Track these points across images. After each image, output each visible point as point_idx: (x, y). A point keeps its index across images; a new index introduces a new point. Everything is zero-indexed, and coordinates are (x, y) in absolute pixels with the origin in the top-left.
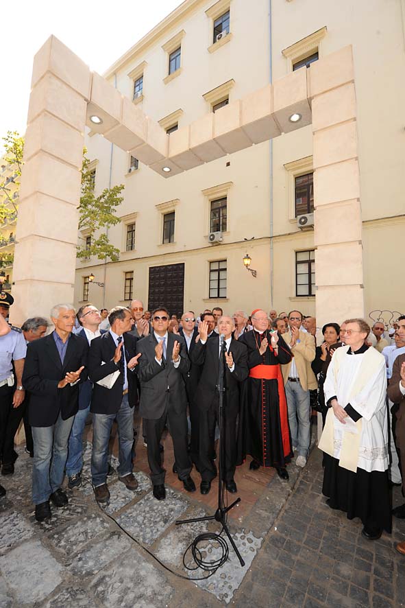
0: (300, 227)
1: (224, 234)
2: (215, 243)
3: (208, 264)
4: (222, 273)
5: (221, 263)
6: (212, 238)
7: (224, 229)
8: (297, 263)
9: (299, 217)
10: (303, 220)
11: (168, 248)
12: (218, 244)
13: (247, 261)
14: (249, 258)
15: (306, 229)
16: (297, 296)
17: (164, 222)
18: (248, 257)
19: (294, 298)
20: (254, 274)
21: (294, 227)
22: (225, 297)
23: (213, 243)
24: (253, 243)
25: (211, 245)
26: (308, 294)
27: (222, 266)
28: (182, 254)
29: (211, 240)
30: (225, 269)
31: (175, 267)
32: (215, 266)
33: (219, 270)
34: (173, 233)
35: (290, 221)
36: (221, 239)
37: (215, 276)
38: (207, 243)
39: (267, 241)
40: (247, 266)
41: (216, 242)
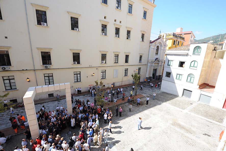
1: (10, 67)
8: (45, 77)
10: (46, 67)
22: (16, 89)
30: (13, 79)
39: (33, 71)
41: (7, 70)
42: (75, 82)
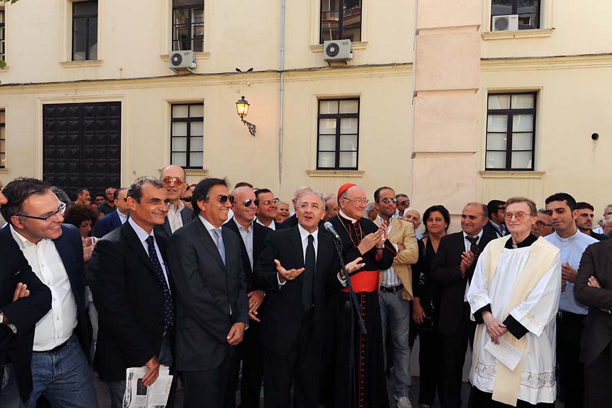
0: (328, 61)
1: (199, 56)
2: (182, 72)
3: (167, 108)
4: (194, 126)
5: (192, 108)
6: (176, 60)
7: (199, 47)
8: (321, 117)
9: (327, 43)
10: (332, 50)
11: (84, 71)
12: (187, 72)
13: (242, 108)
14: (245, 103)
15: (335, 65)
16: (318, 168)
17: (74, 18)
18: (243, 101)
19: (314, 172)
20: (253, 130)
21: (318, 60)
22: (201, 168)
23: (177, 70)
24: (250, 78)
25: (174, 74)
26: (334, 166)
27: (195, 113)
28: (117, 85)
29: (175, 63)
30: (201, 119)
31: (101, 108)
32: (181, 113)
33: (189, 121)
34: (96, 41)
35: (312, 47)
36: (193, 65)
37: (181, 129)
38: (166, 68)
39: (274, 77)
40: (242, 115)
41: (185, 69)
42: (486, 169)
